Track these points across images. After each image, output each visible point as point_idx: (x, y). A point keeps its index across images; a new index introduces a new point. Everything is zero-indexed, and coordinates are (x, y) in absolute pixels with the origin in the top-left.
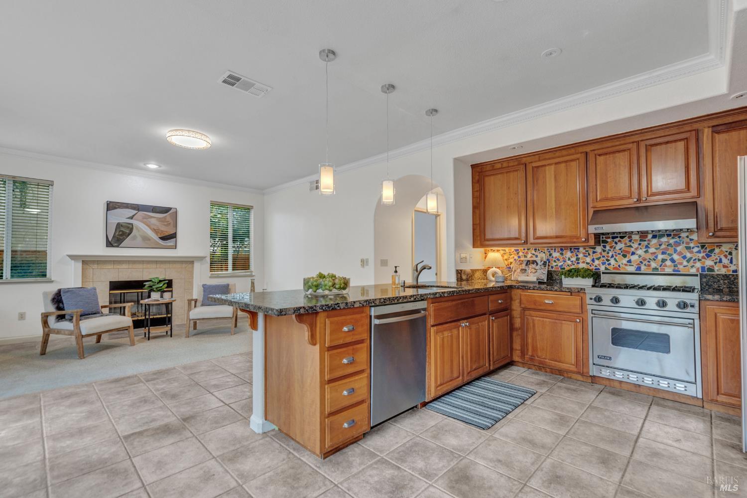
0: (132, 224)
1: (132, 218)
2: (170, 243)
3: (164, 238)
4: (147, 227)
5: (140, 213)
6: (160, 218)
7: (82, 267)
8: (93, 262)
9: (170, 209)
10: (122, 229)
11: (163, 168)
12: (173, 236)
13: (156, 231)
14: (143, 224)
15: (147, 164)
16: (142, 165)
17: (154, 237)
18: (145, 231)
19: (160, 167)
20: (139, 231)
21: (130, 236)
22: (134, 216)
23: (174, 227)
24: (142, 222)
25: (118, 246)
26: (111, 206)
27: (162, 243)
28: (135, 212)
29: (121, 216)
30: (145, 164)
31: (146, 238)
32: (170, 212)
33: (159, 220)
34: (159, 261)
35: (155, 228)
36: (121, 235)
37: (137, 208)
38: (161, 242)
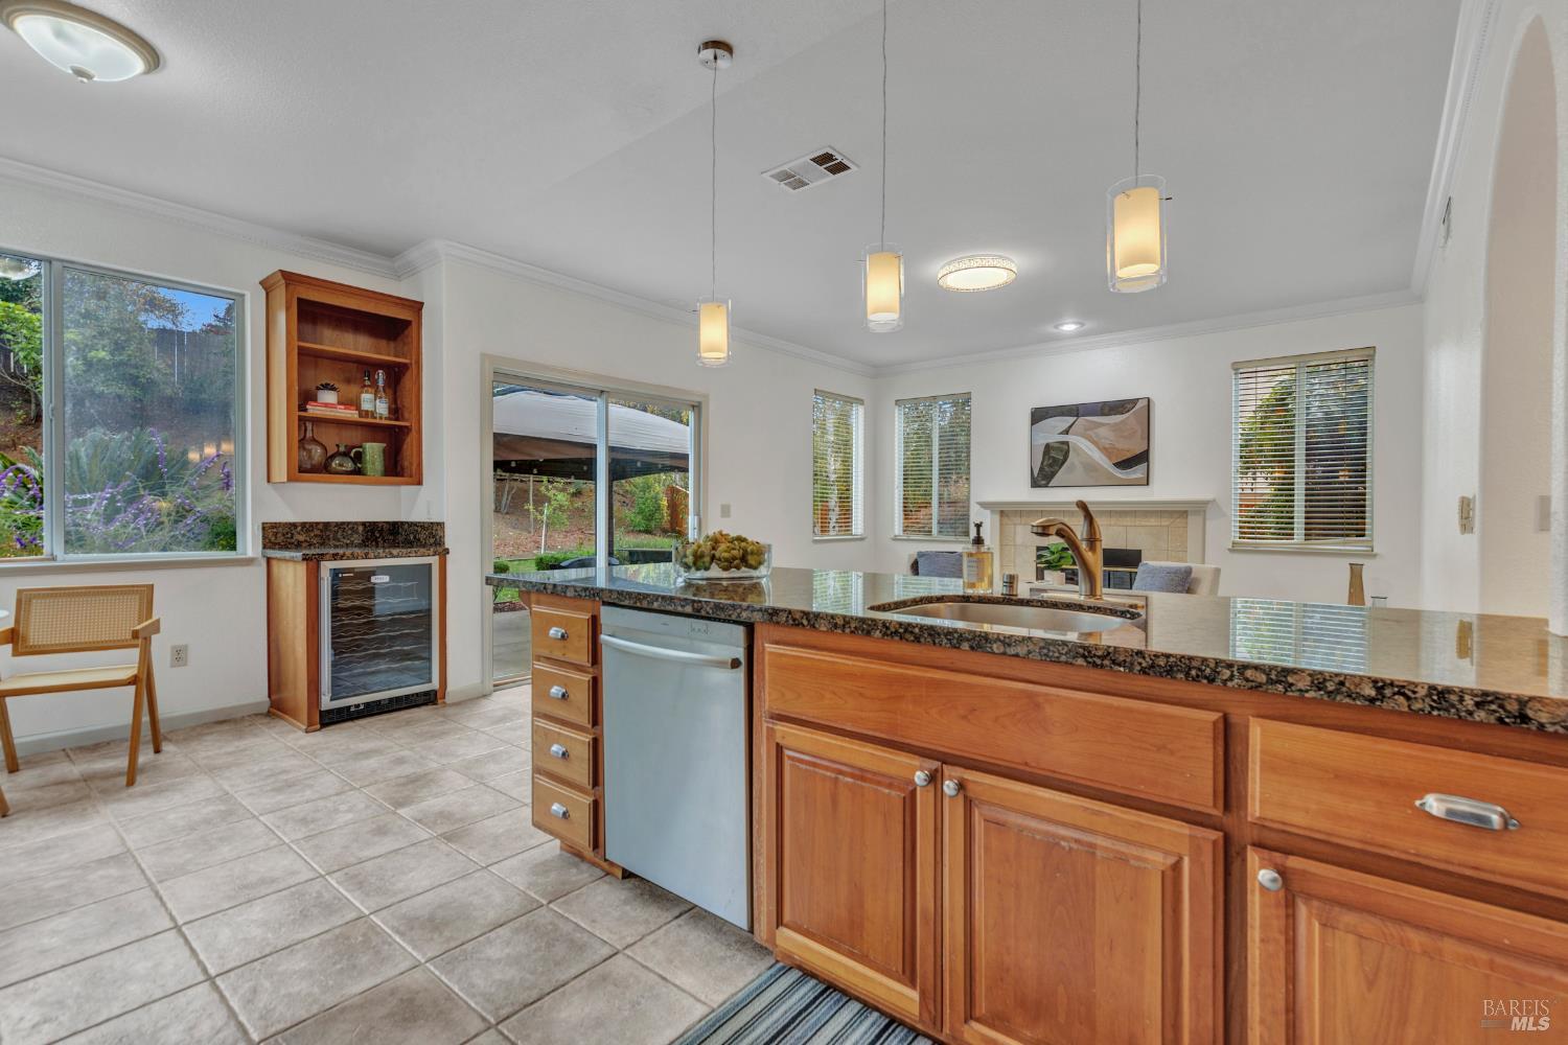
0: (1067, 443)
1: (1066, 432)
2: (1137, 472)
3: (1125, 464)
4: (1092, 447)
5: (1081, 420)
6: (1116, 424)
7: (1001, 520)
8: (1016, 513)
9: (1134, 402)
10: (1053, 454)
11: (1089, 325)
12: (1143, 458)
13: (1106, 451)
14: (1083, 440)
15: (1062, 325)
16: (1050, 329)
17: (1106, 464)
18: (1090, 453)
19: (1082, 325)
20: (1078, 455)
21: (1065, 465)
22: (1071, 426)
23: (1142, 438)
24: (1083, 437)
25: (1046, 486)
26: (1039, 415)
27: (1120, 476)
28: (1071, 419)
29: (1052, 430)
30: (1056, 327)
31: (1091, 467)
32: (1137, 407)
33: (1115, 428)
34: (1116, 512)
35: (1107, 446)
36: (1050, 466)
37: (1074, 411)
38: (1119, 474)
